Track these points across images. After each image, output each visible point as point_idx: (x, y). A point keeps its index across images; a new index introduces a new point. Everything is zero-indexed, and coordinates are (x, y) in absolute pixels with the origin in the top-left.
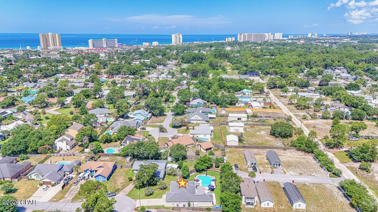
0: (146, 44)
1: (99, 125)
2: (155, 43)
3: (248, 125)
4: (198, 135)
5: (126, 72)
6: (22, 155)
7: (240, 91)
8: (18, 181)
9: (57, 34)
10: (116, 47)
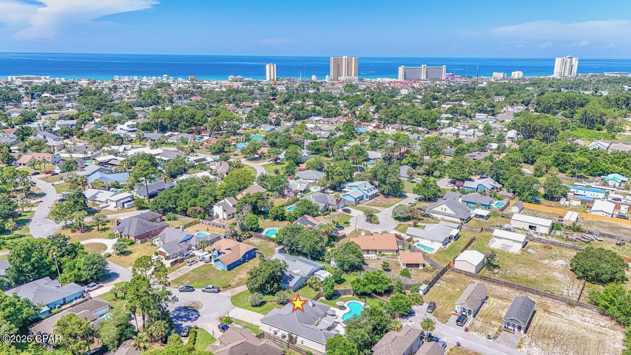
0: (498, 75)
1: (292, 193)
2: (517, 75)
3: (540, 242)
4: (419, 239)
5: (404, 120)
6: (170, 214)
7: (600, 175)
8: (142, 243)
9: (353, 58)
10: (443, 79)
